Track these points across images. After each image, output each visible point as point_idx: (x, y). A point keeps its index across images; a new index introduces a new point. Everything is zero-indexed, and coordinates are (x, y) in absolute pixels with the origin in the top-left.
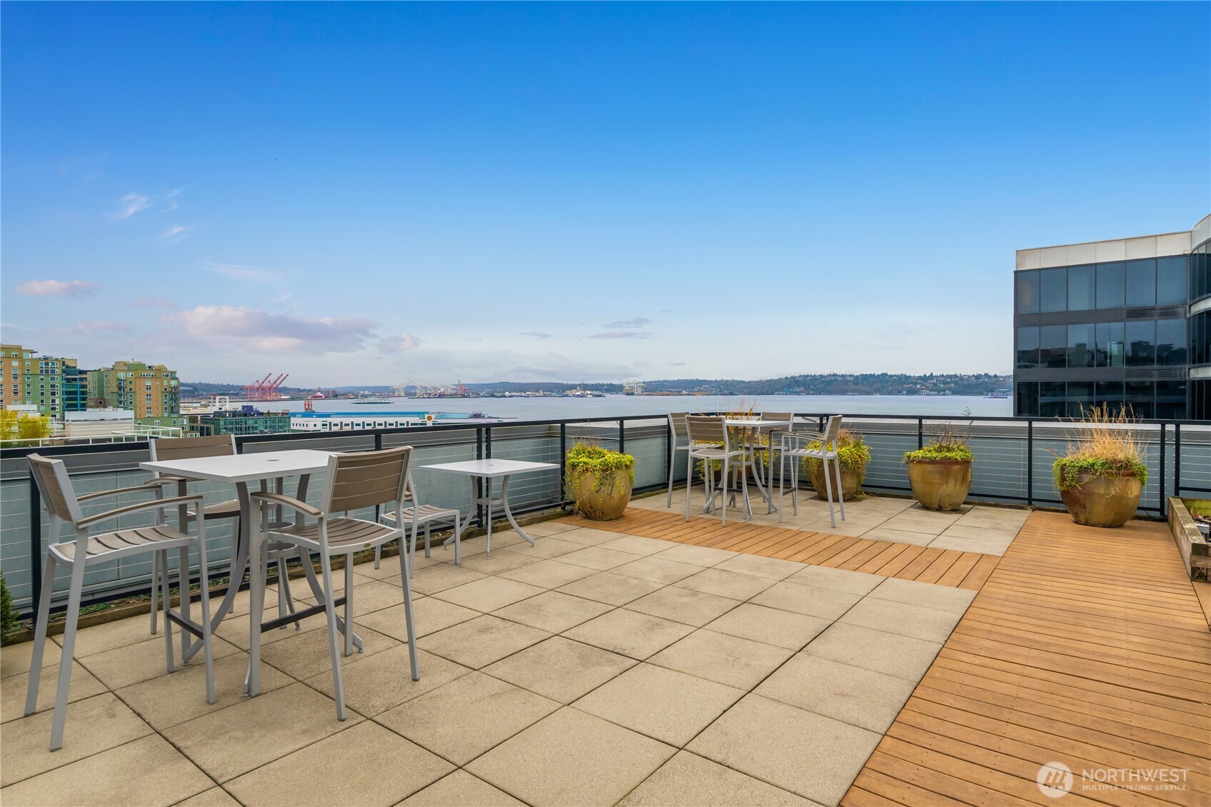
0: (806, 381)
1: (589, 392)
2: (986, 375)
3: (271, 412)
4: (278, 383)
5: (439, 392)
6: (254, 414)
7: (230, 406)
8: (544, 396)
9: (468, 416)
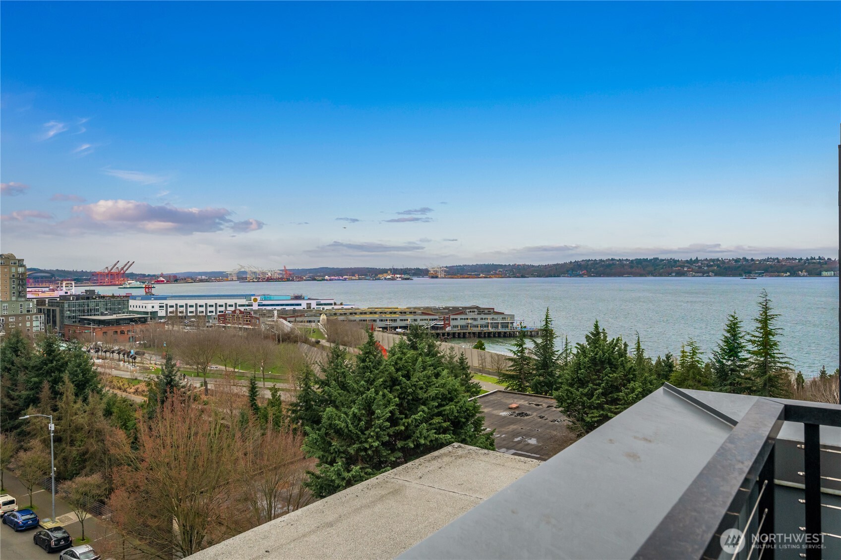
0: (588, 265)
1: (398, 276)
2: (744, 259)
3: (115, 295)
4: (125, 269)
5: (267, 276)
6: (96, 297)
7: (77, 290)
8: (359, 279)
9: (289, 298)
